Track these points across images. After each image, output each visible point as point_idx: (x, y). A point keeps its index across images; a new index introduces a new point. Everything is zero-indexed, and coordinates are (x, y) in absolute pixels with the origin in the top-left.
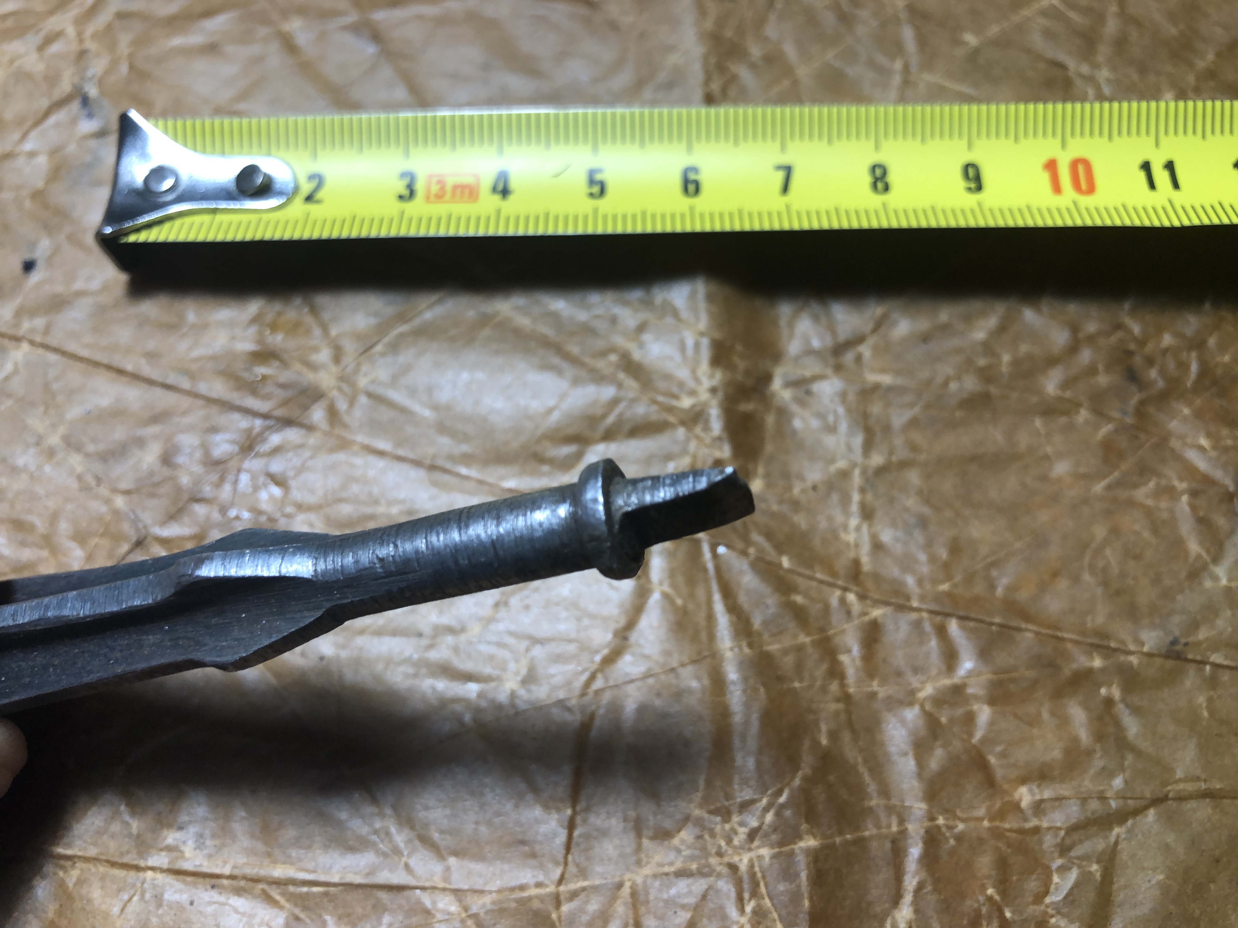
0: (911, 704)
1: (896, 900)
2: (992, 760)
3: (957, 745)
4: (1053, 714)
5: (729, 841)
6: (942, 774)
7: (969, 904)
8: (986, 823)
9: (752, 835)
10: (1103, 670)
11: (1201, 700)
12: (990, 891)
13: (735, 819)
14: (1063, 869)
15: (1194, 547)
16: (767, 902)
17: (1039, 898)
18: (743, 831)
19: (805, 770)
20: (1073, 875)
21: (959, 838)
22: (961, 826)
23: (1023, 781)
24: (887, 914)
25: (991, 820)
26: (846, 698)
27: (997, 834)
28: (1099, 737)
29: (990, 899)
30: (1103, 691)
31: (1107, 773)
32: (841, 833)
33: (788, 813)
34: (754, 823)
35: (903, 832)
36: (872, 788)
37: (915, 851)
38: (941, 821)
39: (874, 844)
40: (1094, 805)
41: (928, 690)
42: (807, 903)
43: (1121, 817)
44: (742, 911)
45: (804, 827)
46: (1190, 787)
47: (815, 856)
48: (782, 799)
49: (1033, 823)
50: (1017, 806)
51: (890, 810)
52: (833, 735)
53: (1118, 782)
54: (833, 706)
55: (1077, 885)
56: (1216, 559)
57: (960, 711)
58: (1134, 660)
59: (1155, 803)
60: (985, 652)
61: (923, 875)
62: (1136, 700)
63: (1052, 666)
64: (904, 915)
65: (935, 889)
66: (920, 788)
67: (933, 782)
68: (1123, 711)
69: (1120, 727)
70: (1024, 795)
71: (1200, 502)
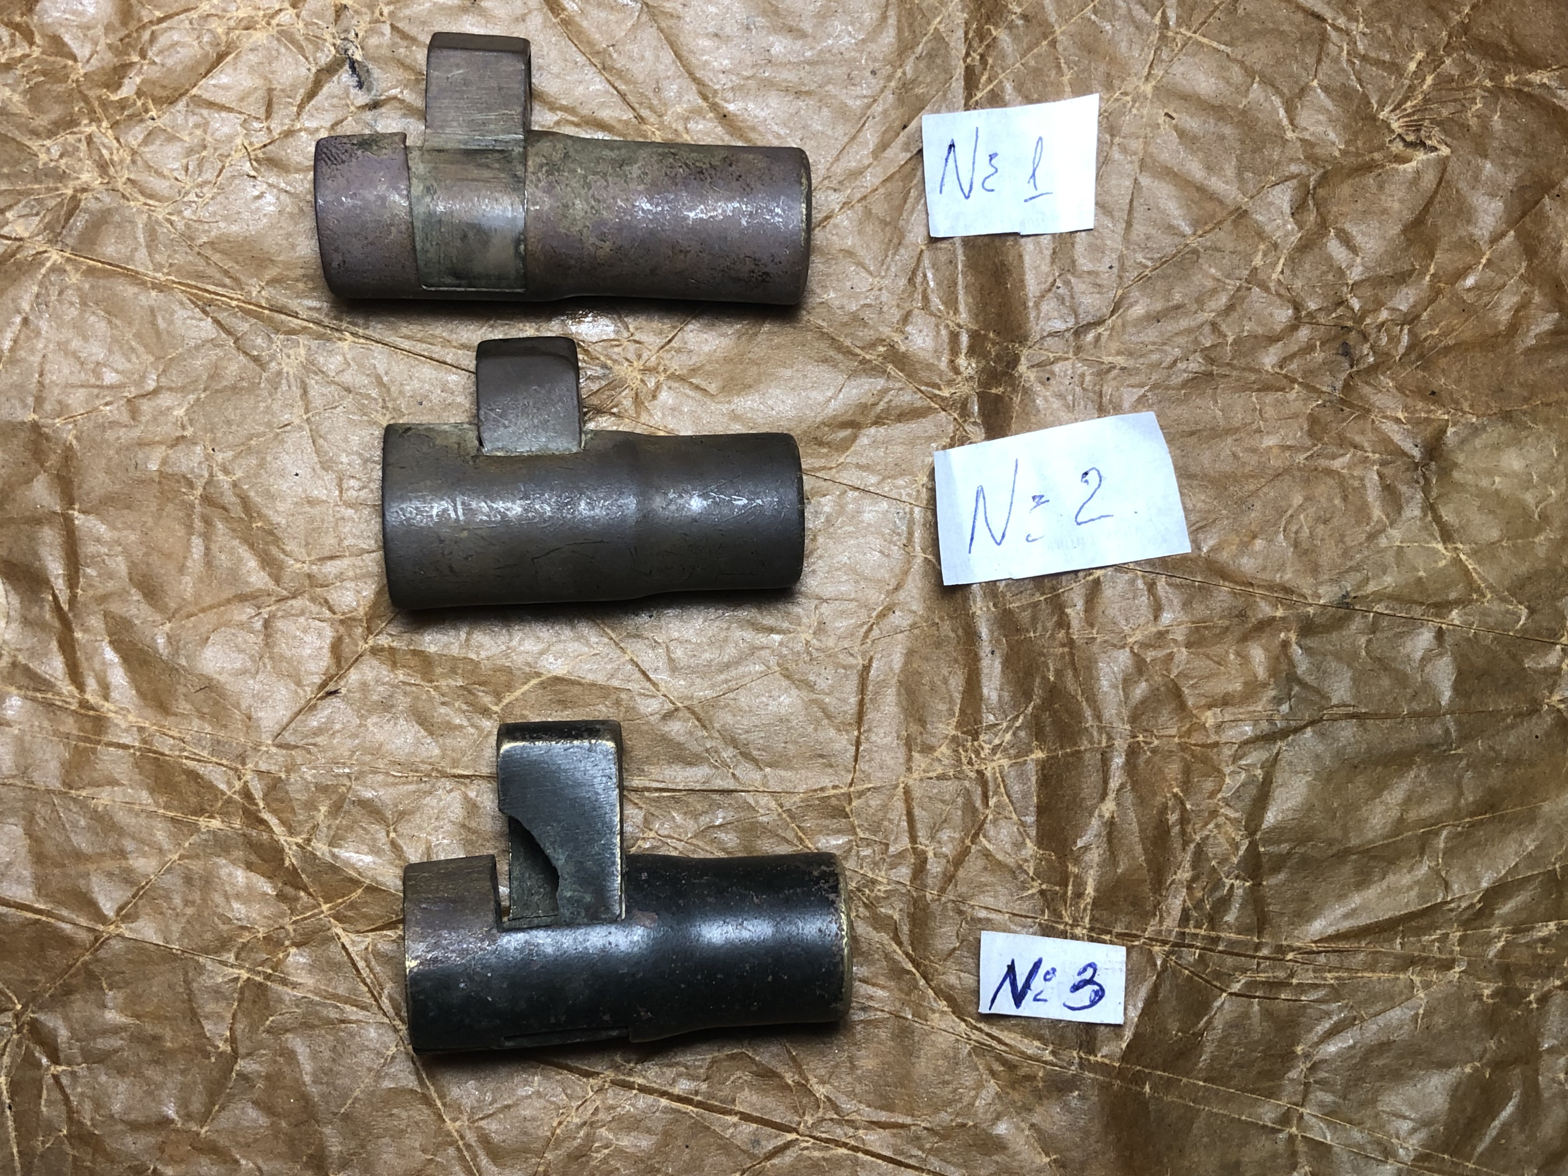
0: (1123, 647)
1: (1102, 797)
2: (1186, 691)
3: (1158, 679)
4: (1238, 654)
5: (978, 755)
6: (1144, 703)
7: (1159, 799)
8: (1176, 740)
9: (995, 750)
10: (1282, 619)
11: (1362, 641)
12: (1175, 790)
13: (982, 738)
14: (1232, 775)
15: (1377, 512)
16: (1006, 799)
17: (1212, 795)
18: (988, 747)
19: (1036, 701)
20: (1241, 778)
21: (1154, 751)
22: (1156, 742)
23: (1209, 707)
24: (1095, 806)
25: (1181, 737)
26: (1071, 642)
27: (1183, 747)
28: (1273, 672)
29: (1175, 795)
30: (1282, 635)
31: (1278, 701)
32: (1063, 748)
33: (1022, 734)
34: (997, 742)
35: (1110, 747)
36: (1088, 713)
37: (1118, 761)
38: (1141, 738)
39: (1087, 756)
40: (1265, 725)
41: (1138, 636)
42: (1035, 799)
43: (1284, 734)
44: (987, 805)
45: (1035, 744)
46: (1342, 711)
47: (1043, 765)
48: (1018, 723)
49: (1214, 738)
50: (1202, 726)
51: (1101, 729)
52: (1059, 673)
53: (1285, 709)
54: (1059, 651)
55: (1244, 785)
56: (1393, 523)
57: (1162, 653)
58: (1311, 611)
59: (1312, 723)
60: (1186, 605)
61: (1124, 778)
62: (1309, 642)
63: (1242, 615)
64: (1108, 807)
65: (1133, 789)
66: (1125, 713)
67: (1136, 708)
68: (1296, 651)
69: (1292, 664)
70: (1210, 718)
71: (1388, 471)
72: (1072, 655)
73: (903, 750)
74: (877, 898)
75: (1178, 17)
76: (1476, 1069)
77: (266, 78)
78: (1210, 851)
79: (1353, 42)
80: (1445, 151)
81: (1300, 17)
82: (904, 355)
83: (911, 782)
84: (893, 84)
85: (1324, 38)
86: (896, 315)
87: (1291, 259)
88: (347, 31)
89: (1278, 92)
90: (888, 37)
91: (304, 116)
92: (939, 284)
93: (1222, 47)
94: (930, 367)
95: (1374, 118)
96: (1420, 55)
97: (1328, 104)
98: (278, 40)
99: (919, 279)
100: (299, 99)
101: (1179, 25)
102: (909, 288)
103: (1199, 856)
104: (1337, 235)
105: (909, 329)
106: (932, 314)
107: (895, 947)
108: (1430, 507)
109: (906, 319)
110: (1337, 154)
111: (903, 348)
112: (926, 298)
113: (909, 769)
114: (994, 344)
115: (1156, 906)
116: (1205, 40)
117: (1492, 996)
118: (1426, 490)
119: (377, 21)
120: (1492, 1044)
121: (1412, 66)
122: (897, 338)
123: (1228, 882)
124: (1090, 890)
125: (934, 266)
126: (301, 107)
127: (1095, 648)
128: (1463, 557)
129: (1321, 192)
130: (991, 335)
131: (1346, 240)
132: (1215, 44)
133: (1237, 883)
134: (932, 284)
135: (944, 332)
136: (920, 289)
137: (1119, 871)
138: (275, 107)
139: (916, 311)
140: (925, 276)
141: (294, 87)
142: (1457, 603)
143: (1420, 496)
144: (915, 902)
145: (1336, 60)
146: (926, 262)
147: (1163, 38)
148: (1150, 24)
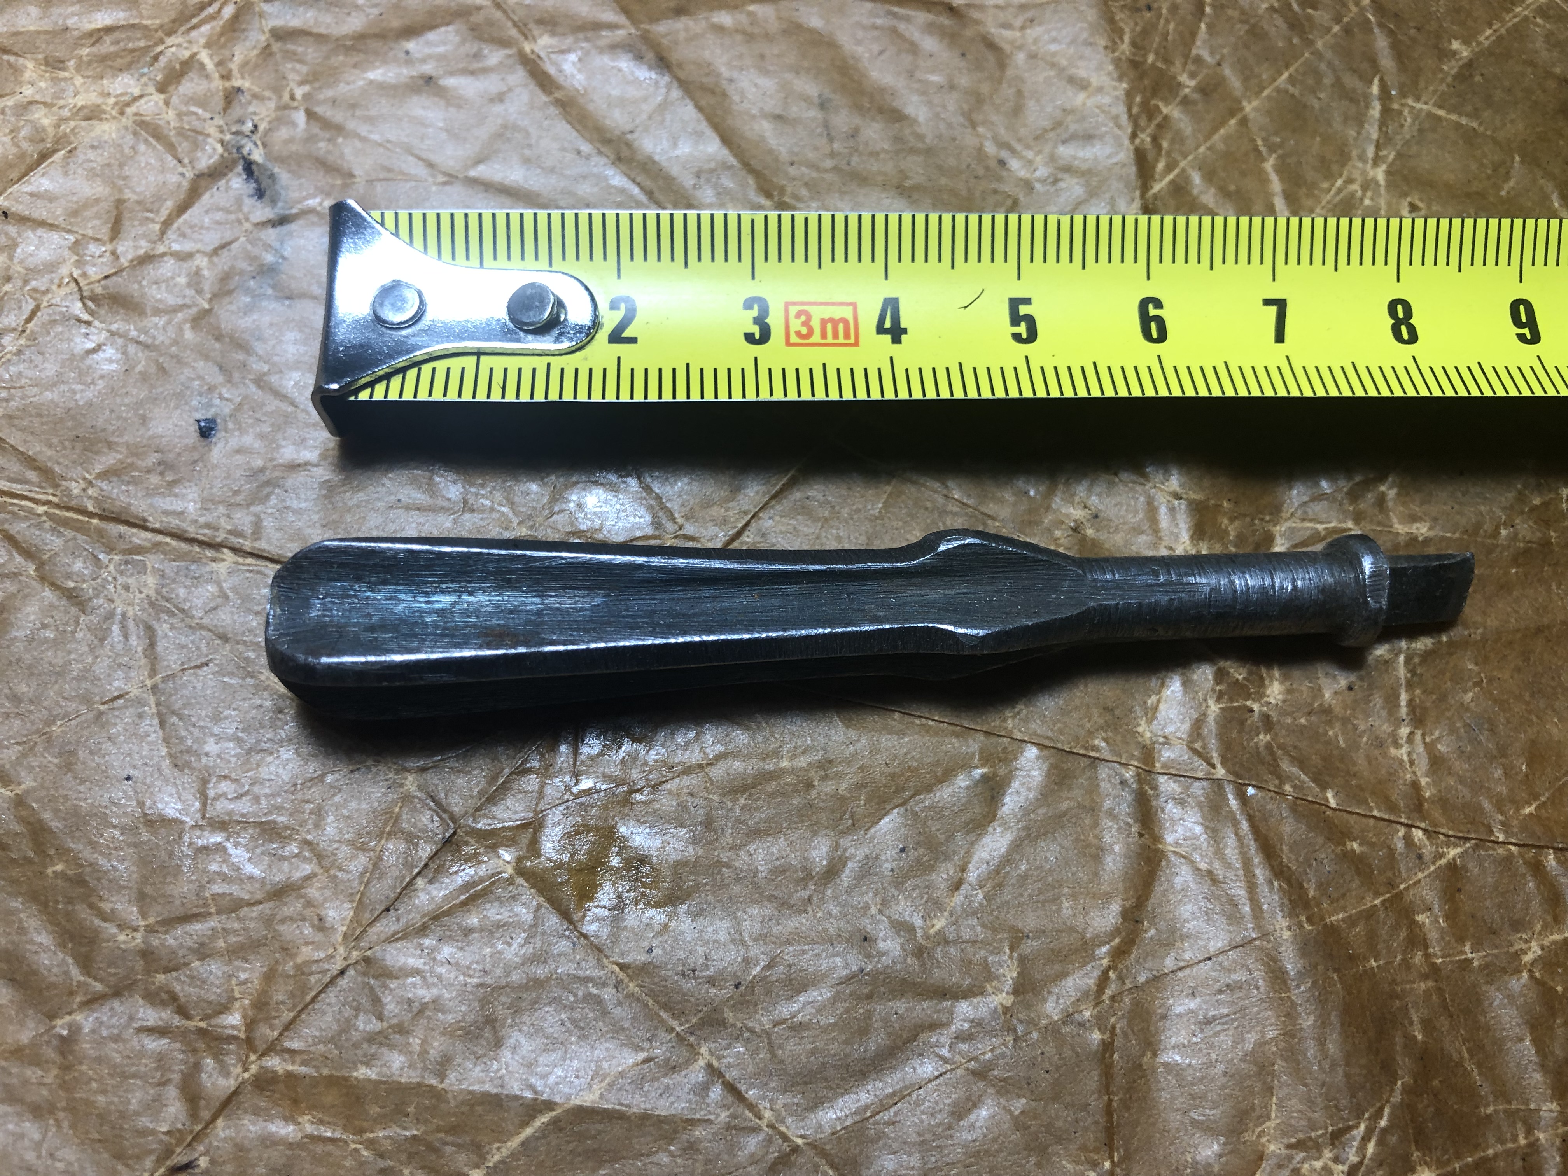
0: (1517, 972)
18: (1340, 1170)
19: (1404, 1078)
26: (1434, 971)
33: (1393, 1140)
34: (1354, 1158)
35: (1534, 1145)
36: (1485, 1090)
39: (1501, 1165)
41: (1534, 952)
48: (1384, 1122)
51: (1513, 1116)
54: (1421, 986)
72: (1439, 990)
75: (1402, 85)
77: (114, 185)
88: (241, 121)
91: (171, 234)
93: (1465, 122)
98: (135, 134)
100: (164, 213)
101: (1403, 93)
116: (1442, 113)
119: (286, 107)
126: (167, 224)
127: (1471, 979)
132: (1454, 118)
138: (126, 223)
141: (159, 199)
147: (1386, 111)
148: (1367, 97)
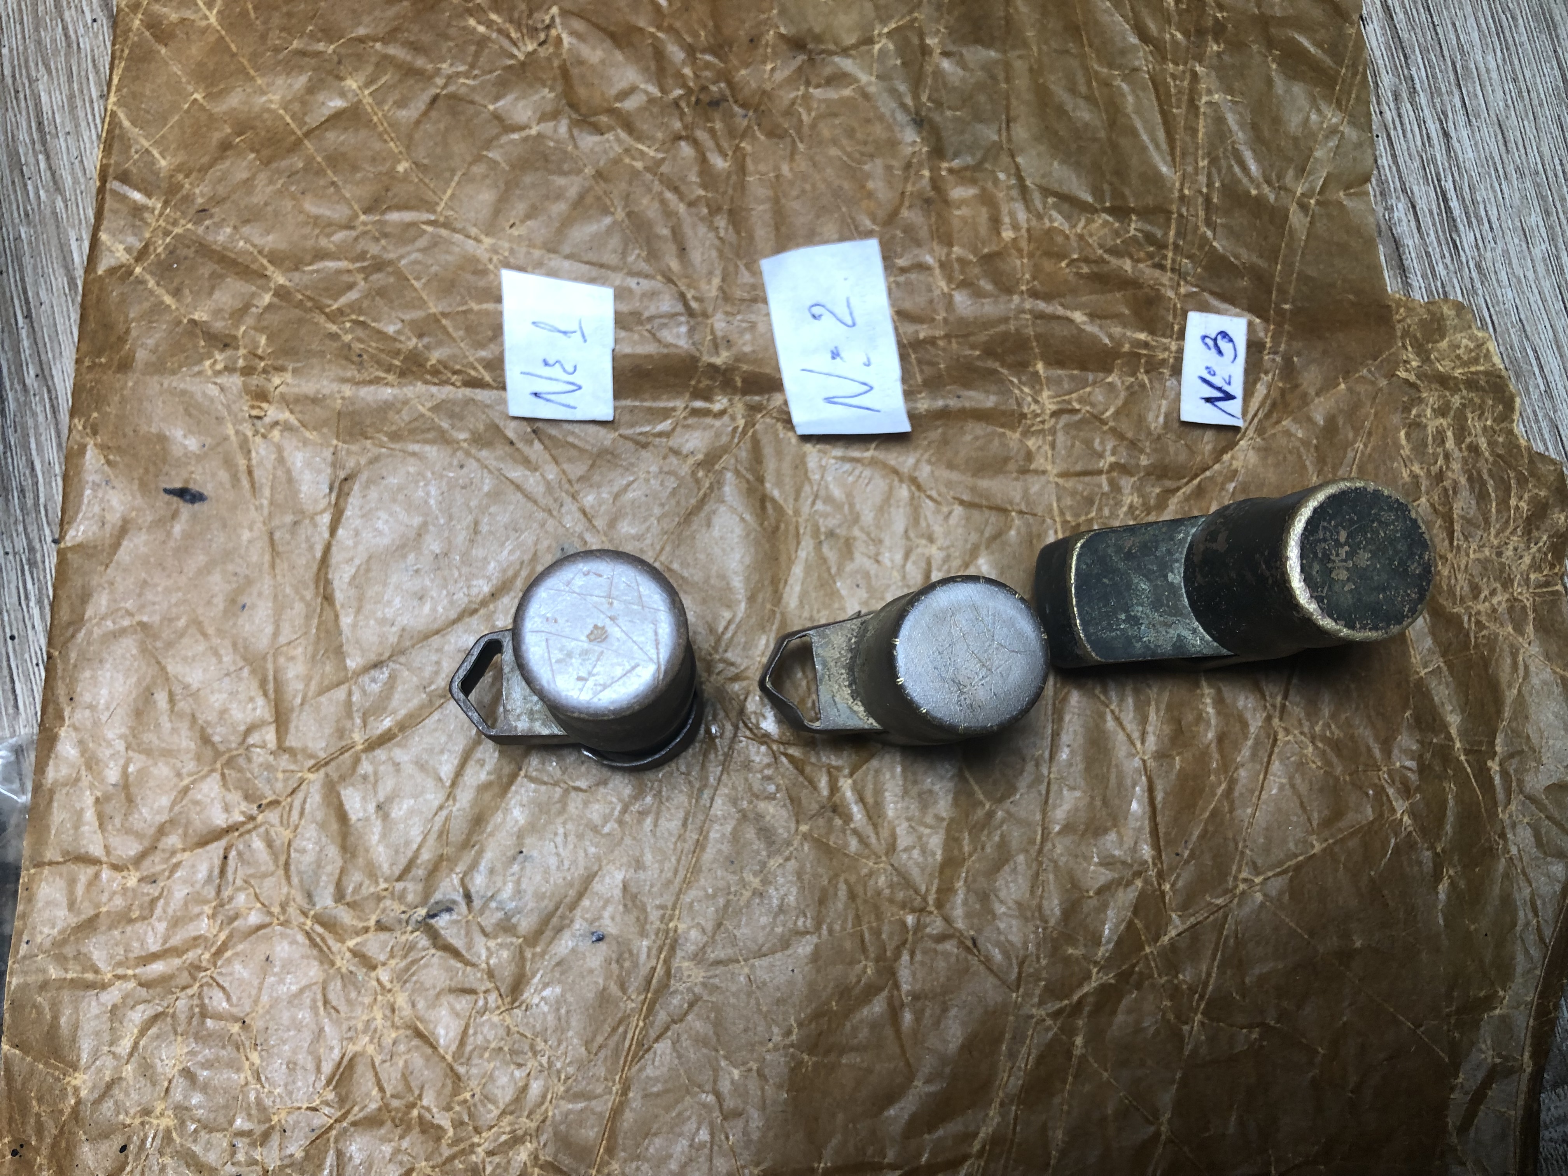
0: (951, 296)
1: (1070, 321)
2: (986, 251)
3: (977, 270)
4: (959, 208)
5: (1037, 415)
6: (996, 283)
7: (1071, 278)
8: (1025, 261)
9: (1036, 402)
10: (931, 171)
11: (949, 113)
12: (1063, 264)
13: (1025, 410)
14: (1052, 220)
15: (847, 92)
16: (1074, 396)
17: (1067, 237)
18: (1034, 407)
19: (996, 365)
20: (1054, 214)
21: (1034, 278)
22: (1027, 276)
23: (999, 234)
24: (1078, 327)
25: (1022, 257)
26: (947, 336)
27: (1031, 255)
28: (973, 182)
29: (1068, 265)
30: (944, 173)
31: (996, 181)
32: (1032, 348)
33: (1024, 379)
34: (1029, 399)
35: (1031, 311)
36: (1002, 328)
37: (1041, 305)
38: (1024, 288)
39: (1038, 330)
40: (1014, 193)
41: (943, 284)
42: (1076, 372)
43: (1020, 179)
44: (1078, 411)
45: (1031, 369)
46: (1004, 134)
47: (1048, 364)
48: (1015, 381)
49: (1024, 232)
50: (1014, 240)
51: (1017, 318)
52: (973, 347)
53: (1002, 176)
54: (954, 345)
55: (1060, 212)
56: (856, 80)
57: (956, 266)
58: (925, 149)
59: (1013, 156)
60: (918, 244)
61: (1055, 302)
62: (950, 153)
63: (928, 201)
64: (1078, 317)
65: (1064, 296)
66: (1004, 298)
67: (1001, 290)
68: (956, 163)
69: (966, 168)
70: (1008, 234)
71: (814, 81)
72: (957, 336)
73: (1028, 476)
74: (1144, 504)
75: (428, 211)
76: (1274, 60)
77: (440, 994)
78: (1110, 243)
79: (458, 74)
80: (555, 10)
81: (434, 114)
82: (707, 455)
83: (1055, 471)
84: (473, 451)
85: (452, 96)
86: (673, 460)
87: (639, 139)
88: (400, 921)
89: (497, 137)
90: (432, 451)
91: (475, 960)
92: (649, 422)
93: (456, 178)
94: (718, 435)
95: (523, 64)
96: (472, 22)
97: (510, 98)
98: (405, 982)
99: (643, 439)
100: (459, 965)
101: (434, 212)
102: (651, 448)
103: (1114, 251)
104: (621, 101)
105: (685, 451)
106: (673, 430)
107: (1180, 493)
108: (845, 51)
109: (676, 452)
110: (552, 95)
111: (700, 457)
112: (660, 434)
113: (1044, 472)
114: (699, 382)
115: (1152, 287)
116: (449, 192)
117: (1219, 44)
118: (831, 53)
119: (392, 893)
120: (1255, 47)
121: (481, 29)
122: (691, 461)
123: (1132, 232)
124: (1142, 336)
125: (632, 426)
126: (467, 963)
127: (951, 319)
128: (886, 30)
129: (584, 110)
130: (693, 383)
131: (624, 95)
132: (453, 184)
133: (1133, 225)
134: (647, 429)
135: (690, 421)
136: (650, 439)
137: (1127, 312)
138: (467, 986)
139: (671, 443)
140: (641, 434)
141: (449, 969)
142: (922, 39)
143: (837, 59)
144: (1148, 474)
145: (473, 89)
146: (629, 432)
147: (445, 225)
148: (433, 236)
